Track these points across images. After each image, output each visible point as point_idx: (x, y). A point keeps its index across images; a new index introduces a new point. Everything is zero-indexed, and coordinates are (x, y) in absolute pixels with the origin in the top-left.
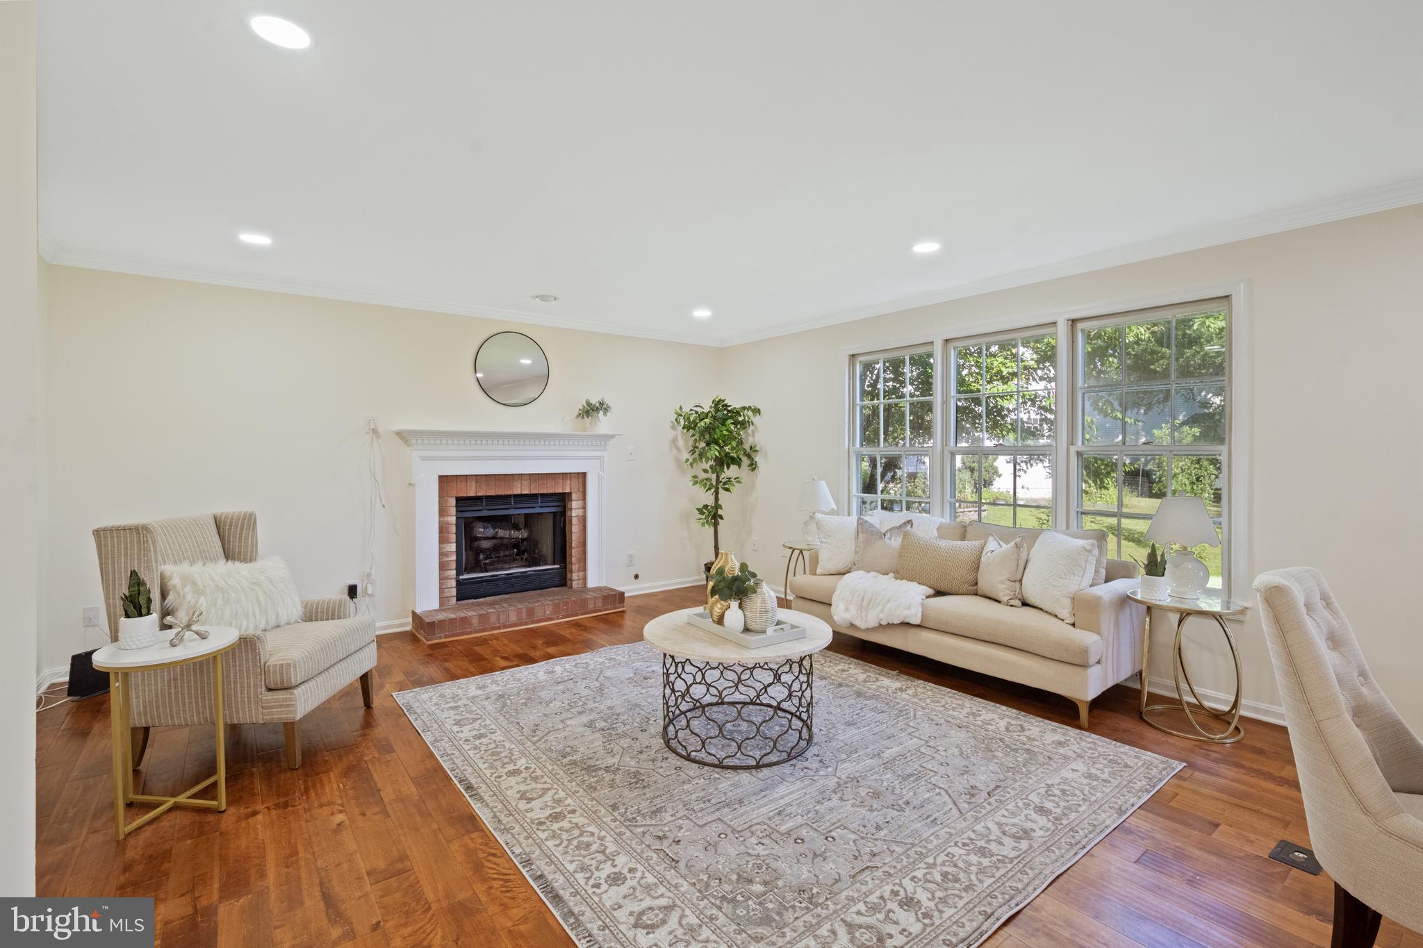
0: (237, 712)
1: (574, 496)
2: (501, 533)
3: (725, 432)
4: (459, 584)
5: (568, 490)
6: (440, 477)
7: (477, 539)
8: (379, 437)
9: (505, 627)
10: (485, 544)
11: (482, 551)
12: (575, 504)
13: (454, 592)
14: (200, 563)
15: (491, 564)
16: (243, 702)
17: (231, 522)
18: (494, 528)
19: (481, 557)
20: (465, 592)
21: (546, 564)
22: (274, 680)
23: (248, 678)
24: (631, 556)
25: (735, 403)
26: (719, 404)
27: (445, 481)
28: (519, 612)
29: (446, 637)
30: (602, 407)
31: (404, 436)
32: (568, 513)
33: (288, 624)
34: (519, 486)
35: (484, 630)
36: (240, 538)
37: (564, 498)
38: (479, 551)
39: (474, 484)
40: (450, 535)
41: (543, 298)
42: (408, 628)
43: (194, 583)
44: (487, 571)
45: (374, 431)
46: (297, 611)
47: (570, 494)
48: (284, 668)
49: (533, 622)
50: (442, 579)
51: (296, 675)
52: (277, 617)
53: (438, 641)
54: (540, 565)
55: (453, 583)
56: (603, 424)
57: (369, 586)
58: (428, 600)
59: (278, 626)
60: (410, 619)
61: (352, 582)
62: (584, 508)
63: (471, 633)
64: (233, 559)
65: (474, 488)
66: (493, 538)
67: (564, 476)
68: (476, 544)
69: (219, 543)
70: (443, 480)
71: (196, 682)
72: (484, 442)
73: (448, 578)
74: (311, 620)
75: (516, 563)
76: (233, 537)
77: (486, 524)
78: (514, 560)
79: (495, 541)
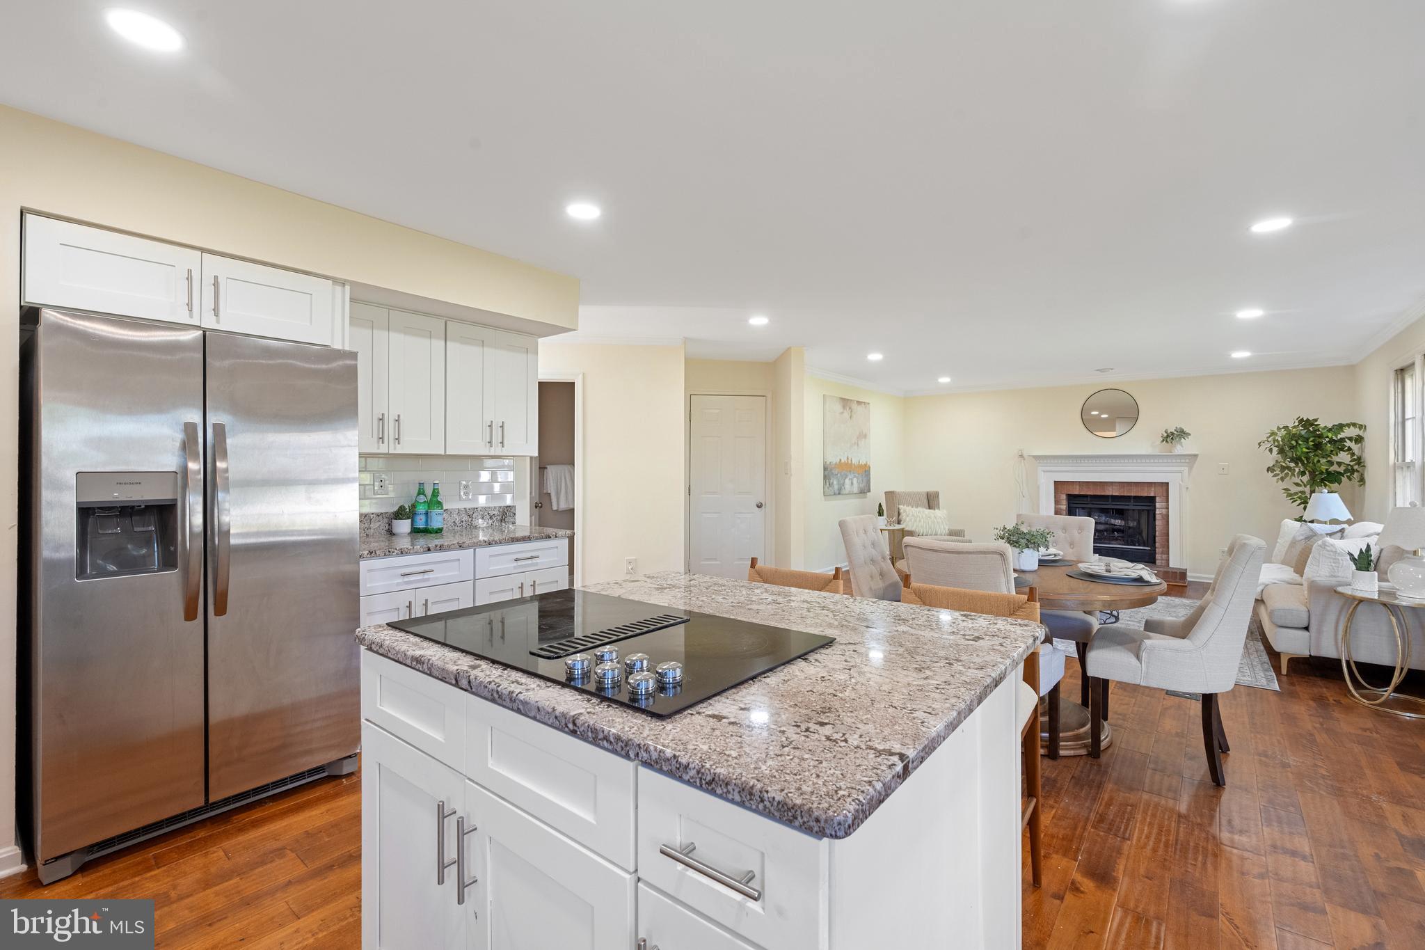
1: (1158, 499)
2: (1111, 521)
5: (1152, 495)
6: (1055, 482)
8: (1024, 459)
12: (1158, 505)
17: (931, 495)
18: (1106, 517)
21: (1142, 546)
25: (1326, 423)
26: (1306, 423)
27: (1058, 485)
30: (1182, 434)
31: (1037, 458)
32: (1155, 511)
34: (1111, 489)
36: (934, 500)
37: (1152, 500)
39: (1078, 487)
45: (1021, 456)
46: (946, 531)
47: (1154, 498)
54: (1135, 546)
56: (1184, 447)
62: (1167, 508)
64: (931, 508)
65: (1078, 489)
66: (1106, 523)
67: (1149, 484)
69: (926, 502)
70: (1057, 483)
75: (1119, 542)
76: (931, 501)
77: (1101, 514)
78: (1116, 539)
79: (1107, 526)
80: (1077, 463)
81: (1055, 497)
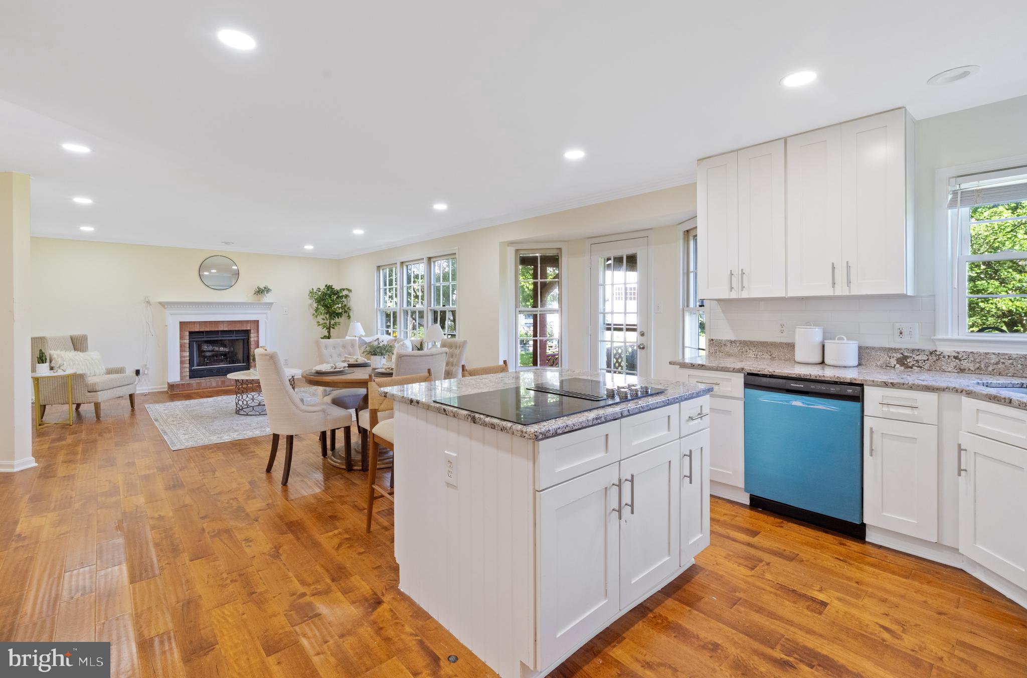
0: (77, 399)
1: (252, 331)
2: (216, 349)
3: (330, 301)
4: (191, 371)
5: (249, 328)
6: (180, 322)
7: (204, 351)
8: (150, 305)
9: (210, 388)
10: (208, 354)
11: (206, 357)
12: (252, 335)
13: (188, 374)
14: (64, 351)
15: (209, 363)
16: (79, 396)
17: (77, 339)
18: (213, 346)
19: (206, 359)
20: (193, 374)
21: (240, 363)
22: (90, 389)
23: (81, 388)
24: (286, 360)
25: (337, 287)
26: (329, 287)
28: (217, 382)
29: (180, 391)
30: (267, 290)
31: (163, 305)
32: (250, 339)
33: (100, 375)
34: (222, 326)
35: (199, 389)
36: (81, 344)
37: (247, 332)
38: (205, 357)
39: (198, 325)
40: (186, 349)
41: (226, 243)
42: (166, 390)
43: (62, 357)
44: (207, 366)
45: (148, 302)
46: (105, 371)
47: (250, 330)
48: (94, 384)
49: (224, 387)
50: (182, 368)
51: (98, 387)
52: (95, 372)
53: (176, 393)
54: (235, 364)
55: (188, 370)
56: (268, 298)
57: (146, 370)
58: (175, 377)
59: (95, 376)
60: (167, 386)
61: (138, 369)
62: (258, 337)
63: (193, 390)
64: (78, 350)
65: (198, 327)
66: (212, 351)
67: (247, 322)
68: (203, 354)
69: (72, 346)
70: (182, 323)
71: (62, 389)
72: (200, 307)
73: (185, 368)
74: (109, 374)
75: (223, 363)
76: (78, 344)
77: (208, 345)
78: (222, 361)
79: (213, 353)
80: (196, 308)
81: (180, 334)
